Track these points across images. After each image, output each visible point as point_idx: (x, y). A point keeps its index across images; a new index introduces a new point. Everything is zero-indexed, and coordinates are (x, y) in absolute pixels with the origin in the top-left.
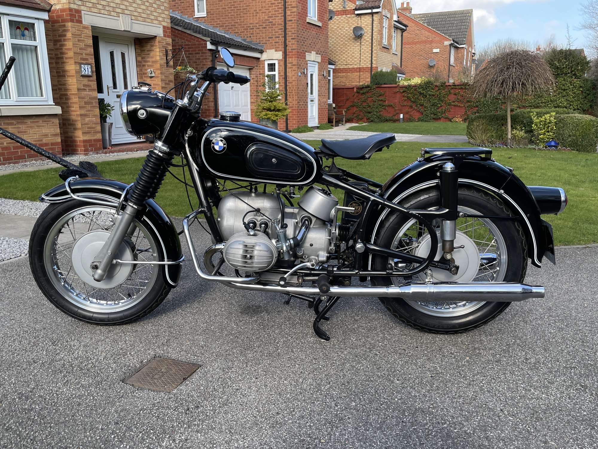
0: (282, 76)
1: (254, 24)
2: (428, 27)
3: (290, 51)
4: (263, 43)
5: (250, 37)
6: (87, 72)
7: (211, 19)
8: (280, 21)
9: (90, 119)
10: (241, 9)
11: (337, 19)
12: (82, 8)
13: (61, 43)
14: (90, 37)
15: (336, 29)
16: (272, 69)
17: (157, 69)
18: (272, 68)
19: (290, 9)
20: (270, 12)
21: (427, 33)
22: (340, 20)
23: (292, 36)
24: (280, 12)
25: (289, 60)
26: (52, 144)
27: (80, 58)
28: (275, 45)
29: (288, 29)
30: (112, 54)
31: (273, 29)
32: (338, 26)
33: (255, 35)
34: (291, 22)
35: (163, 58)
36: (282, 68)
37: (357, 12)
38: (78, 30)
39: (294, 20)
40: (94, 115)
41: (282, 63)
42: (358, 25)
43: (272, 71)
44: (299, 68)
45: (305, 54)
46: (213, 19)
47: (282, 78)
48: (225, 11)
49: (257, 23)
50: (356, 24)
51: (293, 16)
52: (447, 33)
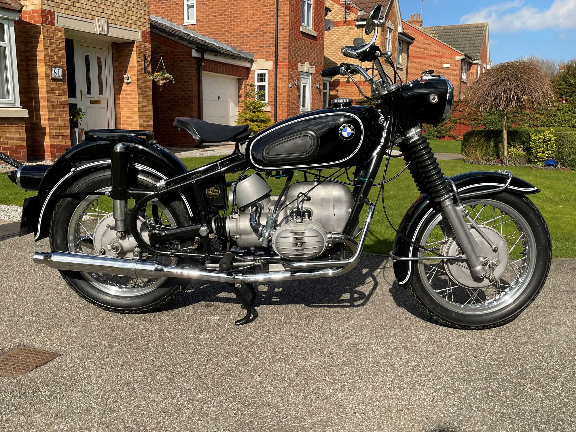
0: (272, 87)
1: (244, 32)
2: (439, 41)
3: (281, 60)
4: (253, 53)
5: (240, 46)
6: (57, 75)
7: (200, 27)
8: (271, 29)
9: (59, 123)
10: (231, 17)
11: (337, 29)
12: (56, 9)
13: (32, 45)
14: (62, 39)
15: (336, 41)
16: (262, 80)
17: (134, 75)
18: (262, 78)
19: (282, 17)
20: (261, 20)
21: (438, 47)
22: (340, 31)
23: (284, 45)
24: (272, 20)
25: (280, 70)
26: (17, 148)
27: (51, 60)
28: (266, 55)
29: (280, 38)
30: (87, 58)
31: (264, 38)
32: (338, 37)
33: (245, 44)
34: (283, 31)
35: (141, 64)
36: (273, 79)
37: (358, 23)
38: (50, 32)
39: (286, 29)
40: (63, 120)
41: (273, 74)
42: (359, 36)
43: (262, 82)
44: (290, 79)
45: (297, 64)
46: (203, 27)
47: (272, 89)
48: (215, 19)
49: (247, 32)
50: (357, 36)
51: (285, 25)
52: (460, 48)
